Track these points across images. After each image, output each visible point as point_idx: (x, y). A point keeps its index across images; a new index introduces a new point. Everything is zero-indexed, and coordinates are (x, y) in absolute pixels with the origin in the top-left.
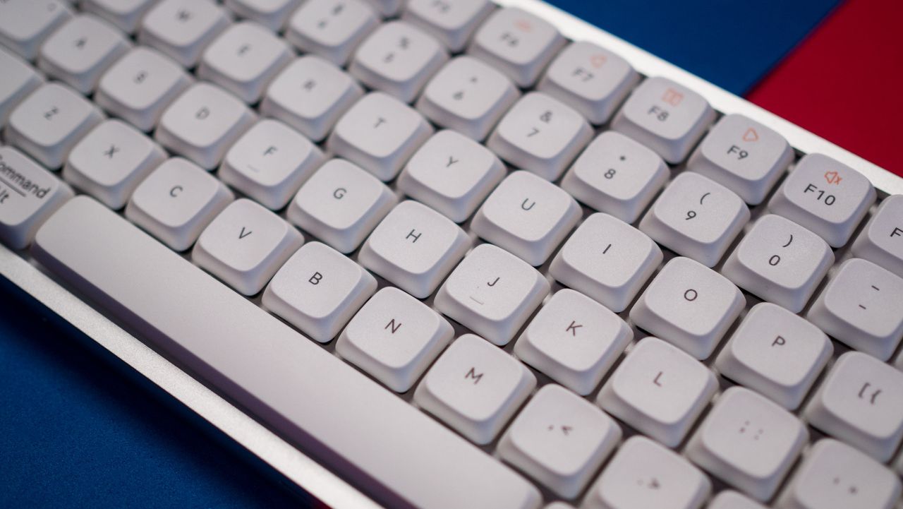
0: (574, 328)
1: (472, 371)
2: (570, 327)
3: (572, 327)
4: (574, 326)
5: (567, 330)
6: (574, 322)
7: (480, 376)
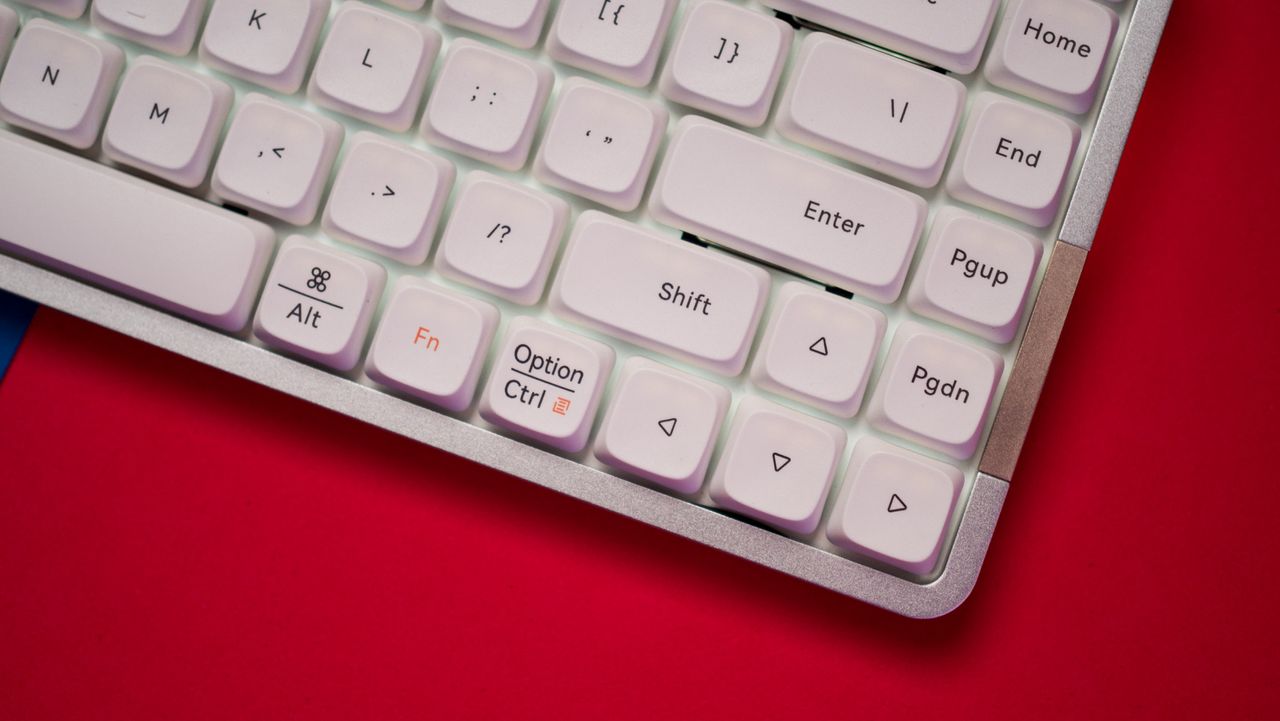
0: (257, 19)
1: (156, 107)
2: (253, 19)
3: (254, 18)
4: (256, 16)
5: (250, 24)
6: (255, 12)
7: (167, 111)
